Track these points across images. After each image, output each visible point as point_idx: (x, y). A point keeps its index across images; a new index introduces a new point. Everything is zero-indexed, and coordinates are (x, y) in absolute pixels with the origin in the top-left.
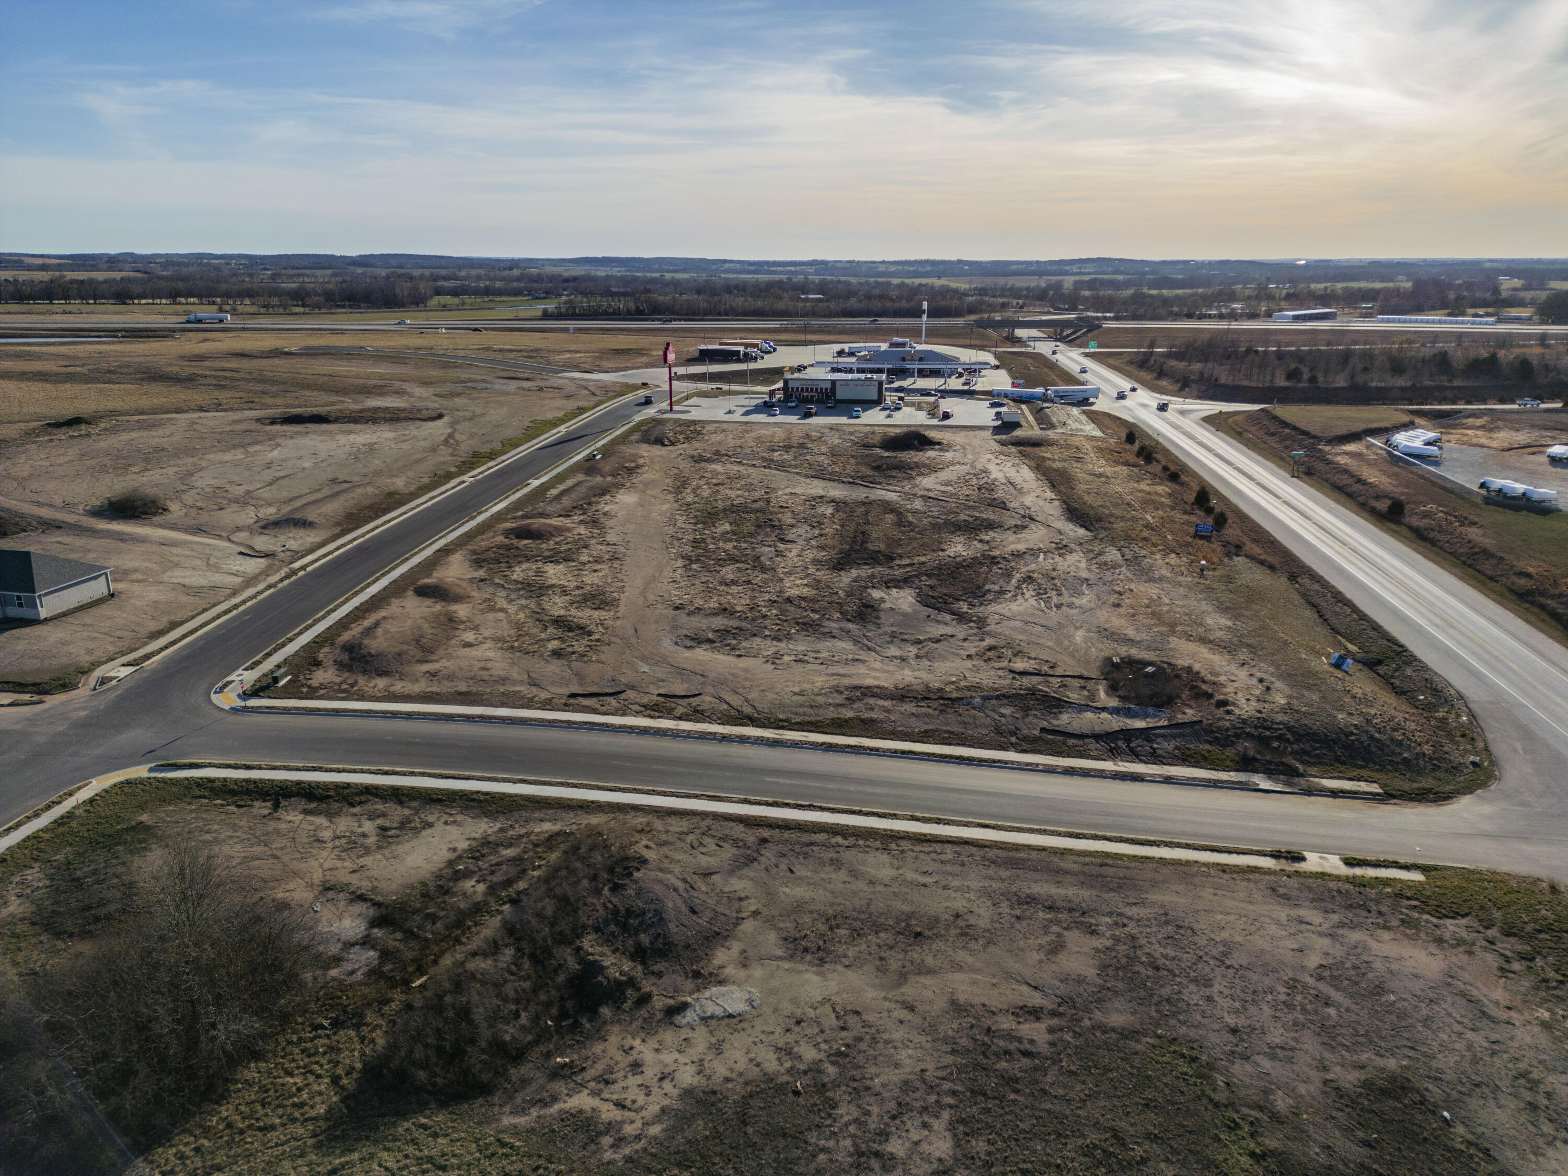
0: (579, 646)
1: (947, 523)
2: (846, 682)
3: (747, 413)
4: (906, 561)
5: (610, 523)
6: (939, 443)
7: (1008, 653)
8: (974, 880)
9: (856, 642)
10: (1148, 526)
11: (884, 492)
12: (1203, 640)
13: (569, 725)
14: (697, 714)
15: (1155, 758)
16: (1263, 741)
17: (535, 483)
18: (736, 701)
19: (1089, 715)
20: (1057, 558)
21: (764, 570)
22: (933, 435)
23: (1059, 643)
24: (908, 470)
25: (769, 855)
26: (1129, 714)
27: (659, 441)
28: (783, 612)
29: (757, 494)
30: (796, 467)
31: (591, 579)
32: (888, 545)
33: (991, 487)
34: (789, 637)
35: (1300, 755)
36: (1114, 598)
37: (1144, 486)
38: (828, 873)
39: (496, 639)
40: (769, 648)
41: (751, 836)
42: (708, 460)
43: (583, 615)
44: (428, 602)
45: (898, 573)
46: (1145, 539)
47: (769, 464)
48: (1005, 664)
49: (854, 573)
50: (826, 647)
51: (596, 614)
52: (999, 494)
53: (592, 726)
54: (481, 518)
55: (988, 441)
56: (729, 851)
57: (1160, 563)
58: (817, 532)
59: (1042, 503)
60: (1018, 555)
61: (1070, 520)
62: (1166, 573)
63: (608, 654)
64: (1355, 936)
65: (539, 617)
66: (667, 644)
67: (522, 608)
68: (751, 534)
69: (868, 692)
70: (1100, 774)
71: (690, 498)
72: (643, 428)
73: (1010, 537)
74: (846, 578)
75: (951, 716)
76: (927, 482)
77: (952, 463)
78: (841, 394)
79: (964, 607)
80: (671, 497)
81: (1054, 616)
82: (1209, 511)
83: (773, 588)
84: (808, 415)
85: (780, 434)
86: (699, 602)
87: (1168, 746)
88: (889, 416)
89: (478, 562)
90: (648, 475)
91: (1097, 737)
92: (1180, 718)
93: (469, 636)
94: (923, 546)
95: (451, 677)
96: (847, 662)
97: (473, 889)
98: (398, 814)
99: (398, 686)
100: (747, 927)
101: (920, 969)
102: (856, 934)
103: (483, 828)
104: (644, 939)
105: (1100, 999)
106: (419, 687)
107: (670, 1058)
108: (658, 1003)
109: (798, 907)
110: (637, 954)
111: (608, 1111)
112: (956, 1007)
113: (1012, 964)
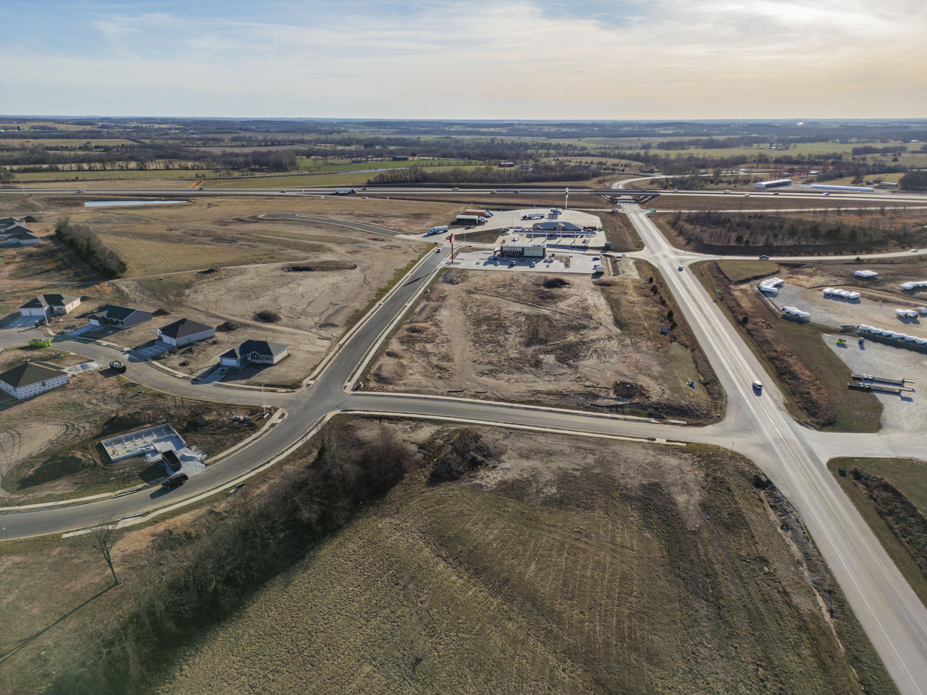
0: (446, 375)
1: (569, 326)
2: (532, 389)
3: (485, 264)
4: (552, 343)
5: (442, 325)
6: (568, 284)
7: (584, 379)
8: (566, 443)
9: (535, 375)
10: (644, 328)
11: (544, 310)
12: (649, 376)
13: (450, 401)
14: (487, 398)
15: (623, 413)
16: (656, 409)
17: (409, 305)
18: (498, 394)
19: (606, 400)
20: (607, 342)
21: (502, 346)
22: (566, 278)
23: (602, 376)
24: (554, 298)
25: (512, 436)
26: (618, 400)
27: (451, 282)
28: (510, 363)
29: (495, 311)
30: (509, 296)
31: (443, 350)
32: (546, 336)
33: (586, 308)
34: (512, 373)
35: (665, 413)
36: (624, 359)
37: (649, 309)
38: (528, 441)
39: (420, 373)
40: (506, 377)
41: (507, 432)
42: (473, 293)
43: (444, 364)
44: (392, 359)
45: (549, 348)
46: (641, 334)
47: (498, 295)
48: (582, 383)
49: (533, 348)
50: (525, 376)
51: (448, 363)
52: (590, 312)
53: (457, 401)
54: (395, 322)
55: (589, 282)
56: (502, 435)
57: (644, 345)
58: (519, 329)
59: (606, 317)
60: (593, 341)
61: (615, 325)
62: (645, 349)
63: (455, 378)
64: (659, 457)
65: (430, 364)
66: (473, 375)
67: (424, 361)
68: (495, 331)
69: (538, 392)
70: (606, 418)
71: (469, 313)
72: (443, 274)
73: (592, 332)
74: (530, 350)
75: (564, 400)
76: (562, 305)
77: (572, 295)
78: (526, 253)
79: (571, 362)
80: (462, 312)
81: (602, 365)
82: (671, 320)
83: (505, 354)
84: (512, 266)
85: (500, 277)
86: (481, 359)
87: (628, 410)
88: (548, 266)
89: (402, 343)
90: (451, 301)
91: (607, 407)
92: (634, 402)
93: (410, 371)
94: (559, 336)
95: (411, 385)
96: (532, 382)
97: (440, 442)
98: (413, 424)
99: (396, 388)
100: (509, 451)
101: (551, 461)
102: (536, 454)
103: (436, 428)
104: (485, 453)
105: (593, 468)
106: (403, 388)
107: (495, 475)
108: (491, 466)
109: (521, 448)
110: (484, 456)
111: (484, 484)
112: (559, 468)
113: (573, 461)
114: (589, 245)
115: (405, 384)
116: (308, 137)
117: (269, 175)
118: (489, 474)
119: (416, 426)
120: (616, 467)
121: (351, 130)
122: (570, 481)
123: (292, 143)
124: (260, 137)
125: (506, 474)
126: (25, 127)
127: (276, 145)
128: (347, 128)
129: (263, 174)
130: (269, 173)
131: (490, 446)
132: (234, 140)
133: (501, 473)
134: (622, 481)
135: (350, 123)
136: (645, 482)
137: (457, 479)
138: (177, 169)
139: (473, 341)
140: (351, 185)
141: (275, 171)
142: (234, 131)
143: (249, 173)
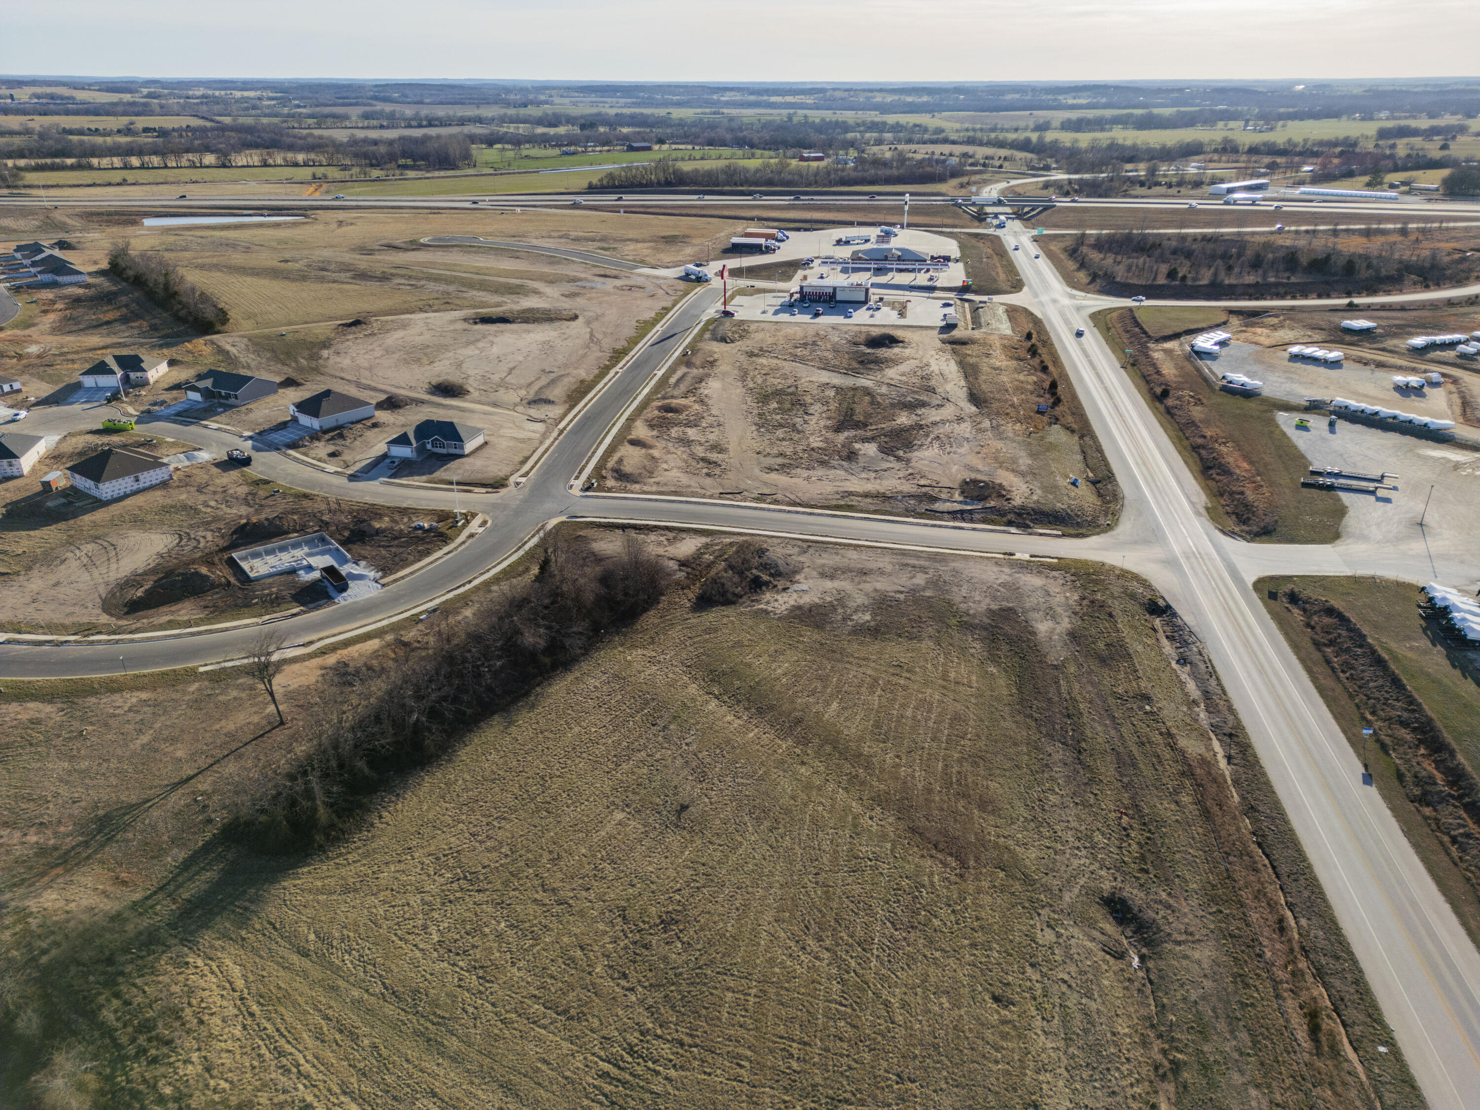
0: (717, 471)
1: (899, 402)
2: (841, 489)
3: (776, 313)
4: (874, 427)
5: (710, 402)
6: (902, 342)
7: (918, 477)
8: (887, 559)
9: (846, 471)
10: (1012, 406)
11: (864, 381)
12: (1013, 471)
13: (724, 505)
14: (776, 502)
15: (972, 521)
16: (1019, 515)
17: (660, 373)
18: (793, 497)
19: (948, 504)
20: (956, 426)
21: (799, 432)
22: (899, 334)
23: (944, 472)
24: (878, 362)
25: (811, 551)
26: (966, 503)
27: (724, 340)
28: (810, 455)
29: (790, 381)
30: (812, 360)
31: (712, 437)
32: (865, 417)
33: (926, 378)
34: (814, 468)
35: (1032, 521)
36: (978, 449)
37: (1021, 377)
38: (834, 556)
39: (679, 468)
40: (805, 473)
41: (805, 545)
42: (757, 355)
43: (714, 456)
44: (638, 448)
45: (869, 434)
46: (1007, 414)
47: (795, 358)
48: (915, 481)
49: (846, 434)
50: (832, 473)
51: (720, 456)
52: (933, 383)
53: (733, 506)
54: (640, 398)
55: (934, 339)
56: (796, 550)
57: (1010, 428)
58: (825, 408)
59: (956, 389)
60: (935, 424)
61: (970, 401)
62: (1011, 435)
63: (731, 475)
64: (1017, 575)
65: (692, 455)
66: (757, 471)
67: (684, 452)
68: (789, 410)
69: (851, 494)
70: (946, 527)
71: (751, 385)
72: (711, 327)
73: (933, 411)
74: (842, 437)
75: (887, 504)
76: (892, 373)
77: (908, 359)
78: (839, 297)
79: (901, 453)
80: (739, 384)
81: (946, 458)
82: (1054, 394)
83: (804, 442)
84: (817, 315)
85: (799, 332)
86: (768, 450)
87: (978, 516)
88: (872, 316)
89: (652, 427)
90: (723, 367)
91: (949, 513)
92: (988, 505)
93: (665, 466)
94: (884, 417)
95: (666, 484)
96: (841, 480)
97: (708, 557)
98: (671, 535)
99: (645, 488)
100: (806, 570)
101: (865, 582)
102: (843, 573)
103: (704, 540)
104: (772, 571)
105: (924, 590)
106: (654, 488)
107: (786, 599)
108: (780, 587)
109: (823, 565)
110: (771, 575)
111: (770, 609)
112: (876, 590)
113: (896, 581)
114: (938, 284)
115: (658, 483)
116: (487, 112)
117: (428, 175)
118: (779, 597)
119: (674, 538)
120: (955, 589)
121: (557, 100)
122: (891, 606)
123: (462, 122)
124: (409, 111)
125: (801, 597)
126: (23, 95)
127: (436, 126)
128: (551, 96)
129: (419, 174)
130: (428, 171)
131: (780, 562)
132: (366, 116)
133: (795, 596)
134: (962, 605)
135: (554, 88)
136: (994, 607)
137: (733, 603)
138: (281, 166)
139: (756, 424)
140: (563, 190)
141: (439, 169)
142: (364, 101)
143: (397, 172)
